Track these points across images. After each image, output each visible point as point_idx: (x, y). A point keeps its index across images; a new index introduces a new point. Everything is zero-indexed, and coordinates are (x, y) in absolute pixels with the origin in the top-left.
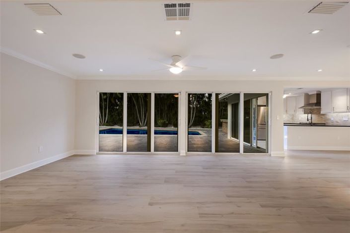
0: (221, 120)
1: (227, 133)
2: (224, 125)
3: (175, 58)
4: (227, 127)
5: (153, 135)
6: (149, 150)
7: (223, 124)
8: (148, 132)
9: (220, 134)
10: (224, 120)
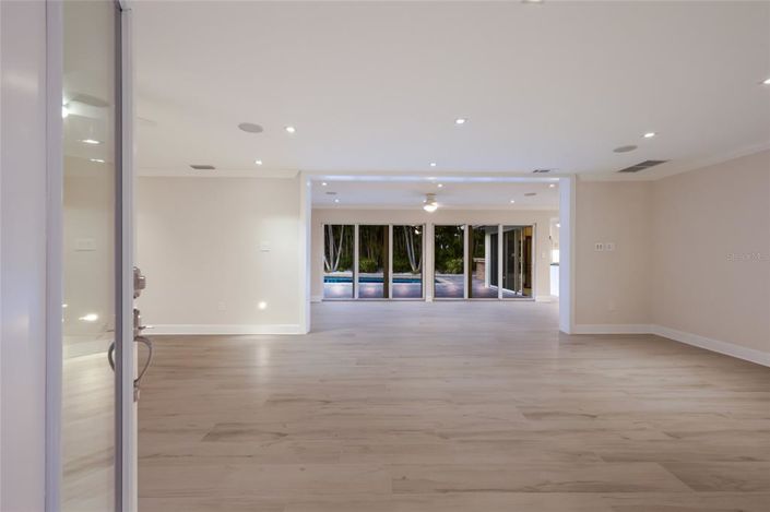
0: (475, 259)
1: (484, 281)
2: (479, 267)
3: (431, 198)
4: (484, 270)
5: (391, 284)
6: (387, 296)
7: (478, 265)
8: (385, 280)
9: (474, 282)
10: (479, 260)
